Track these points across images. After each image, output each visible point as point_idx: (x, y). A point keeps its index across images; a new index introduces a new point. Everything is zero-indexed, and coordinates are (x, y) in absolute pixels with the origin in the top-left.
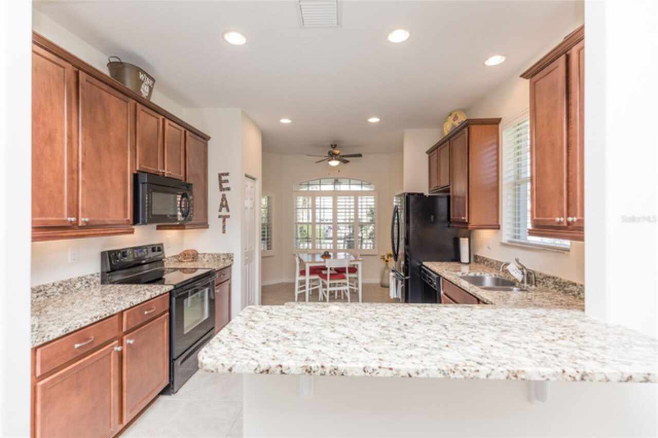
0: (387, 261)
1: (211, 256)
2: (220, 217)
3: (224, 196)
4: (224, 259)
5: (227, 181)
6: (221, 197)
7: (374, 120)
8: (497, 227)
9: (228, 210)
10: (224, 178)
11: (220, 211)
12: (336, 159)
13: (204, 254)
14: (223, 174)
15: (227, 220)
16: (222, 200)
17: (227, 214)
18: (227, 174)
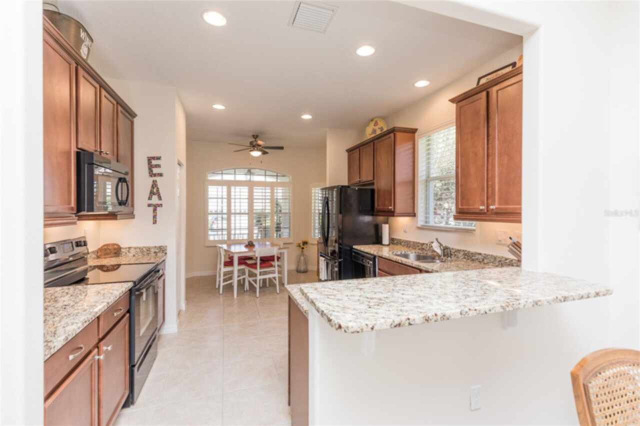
0: (303, 248)
1: (138, 250)
2: (149, 205)
3: (155, 183)
4: (155, 252)
5: (158, 166)
6: (151, 183)
7: (307, 117)
8: (413, 215)
9: (160, 198)
10: (154, 162)
11: (150, 198)
12: (258, 150)
13: (130, 248)
14: (154, 158)
15: (158, 209)
16: (153, 187)
17: (160, 202)
18: (159, 158)
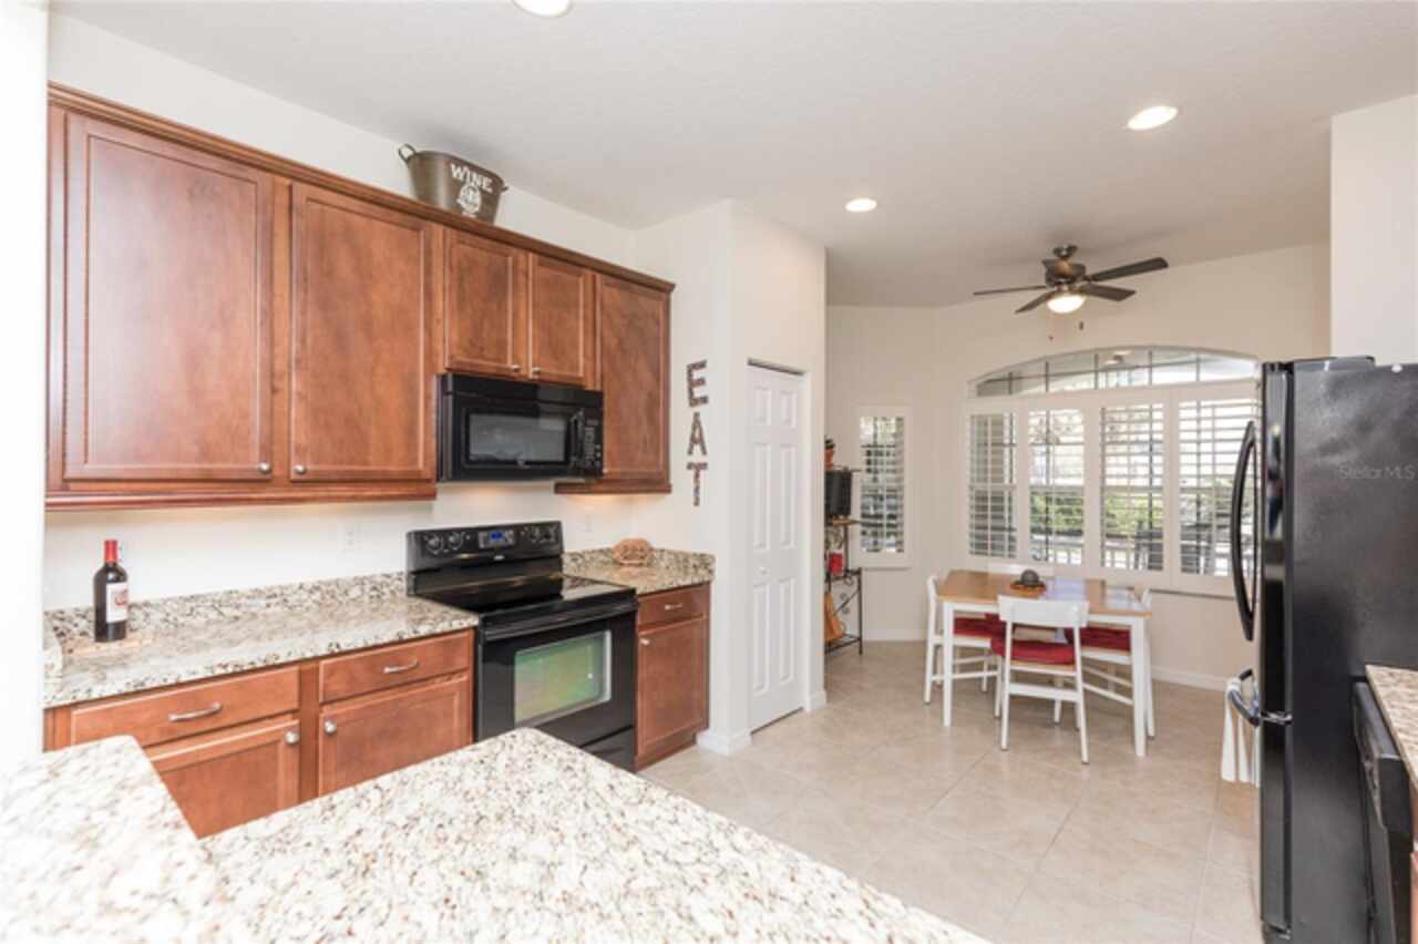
1: (673, 557)
2: (690, 466)
3: (697, 415)
4: (695, 566)
5: (701, 382)
6: (691, 420)
9: (704, 452)
10: (697, 375)
11: (690, 452)
12: (1072, 290)
13: (662, 551)
14: (695, 366)
15: (702, 473)
16: (694, 428)
17: (703, 459)
18: (702, 365)
